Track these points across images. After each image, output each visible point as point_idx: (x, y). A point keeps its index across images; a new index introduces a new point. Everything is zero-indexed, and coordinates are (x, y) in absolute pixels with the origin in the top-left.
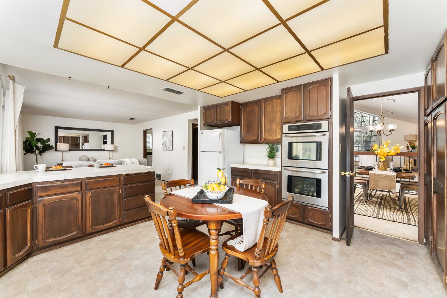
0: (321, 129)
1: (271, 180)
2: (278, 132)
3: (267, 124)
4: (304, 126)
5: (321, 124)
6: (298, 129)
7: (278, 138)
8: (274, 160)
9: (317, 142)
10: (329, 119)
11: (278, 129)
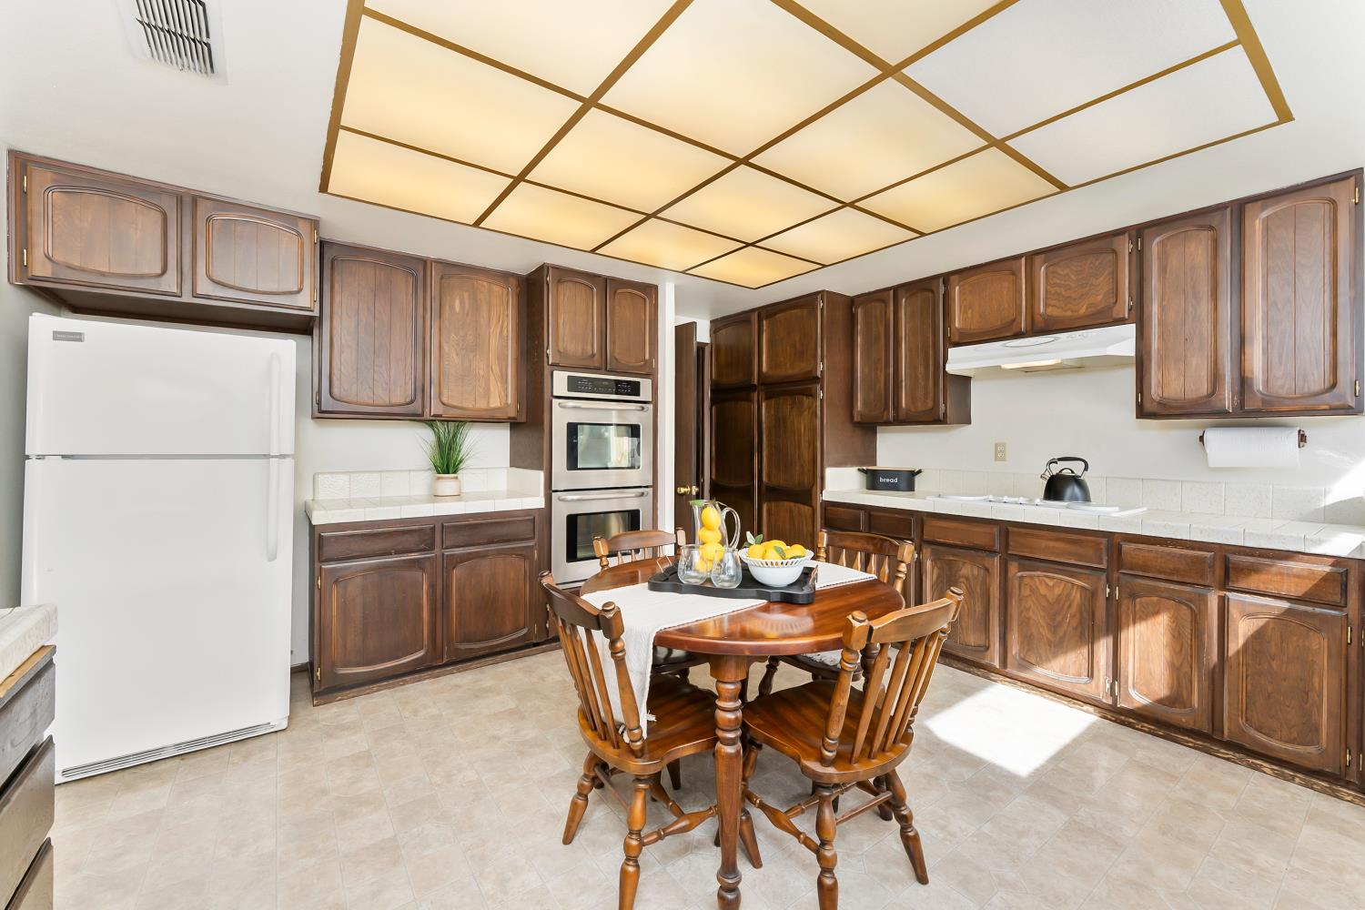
0: (638, 394)
1: (515, 540)
2: (492, 389)
3: (454, 356)
4: (606, 383)
5: (639, 383)
6: (593, 388)
7: (492, 406)
8: (456, 478)
9: (631, 426)
10: (651, 374)
11: (492, 378)
